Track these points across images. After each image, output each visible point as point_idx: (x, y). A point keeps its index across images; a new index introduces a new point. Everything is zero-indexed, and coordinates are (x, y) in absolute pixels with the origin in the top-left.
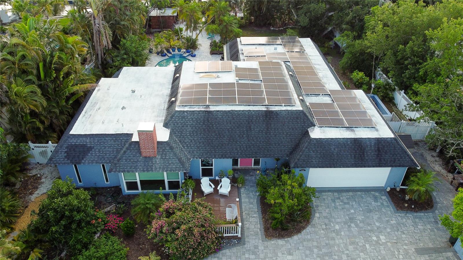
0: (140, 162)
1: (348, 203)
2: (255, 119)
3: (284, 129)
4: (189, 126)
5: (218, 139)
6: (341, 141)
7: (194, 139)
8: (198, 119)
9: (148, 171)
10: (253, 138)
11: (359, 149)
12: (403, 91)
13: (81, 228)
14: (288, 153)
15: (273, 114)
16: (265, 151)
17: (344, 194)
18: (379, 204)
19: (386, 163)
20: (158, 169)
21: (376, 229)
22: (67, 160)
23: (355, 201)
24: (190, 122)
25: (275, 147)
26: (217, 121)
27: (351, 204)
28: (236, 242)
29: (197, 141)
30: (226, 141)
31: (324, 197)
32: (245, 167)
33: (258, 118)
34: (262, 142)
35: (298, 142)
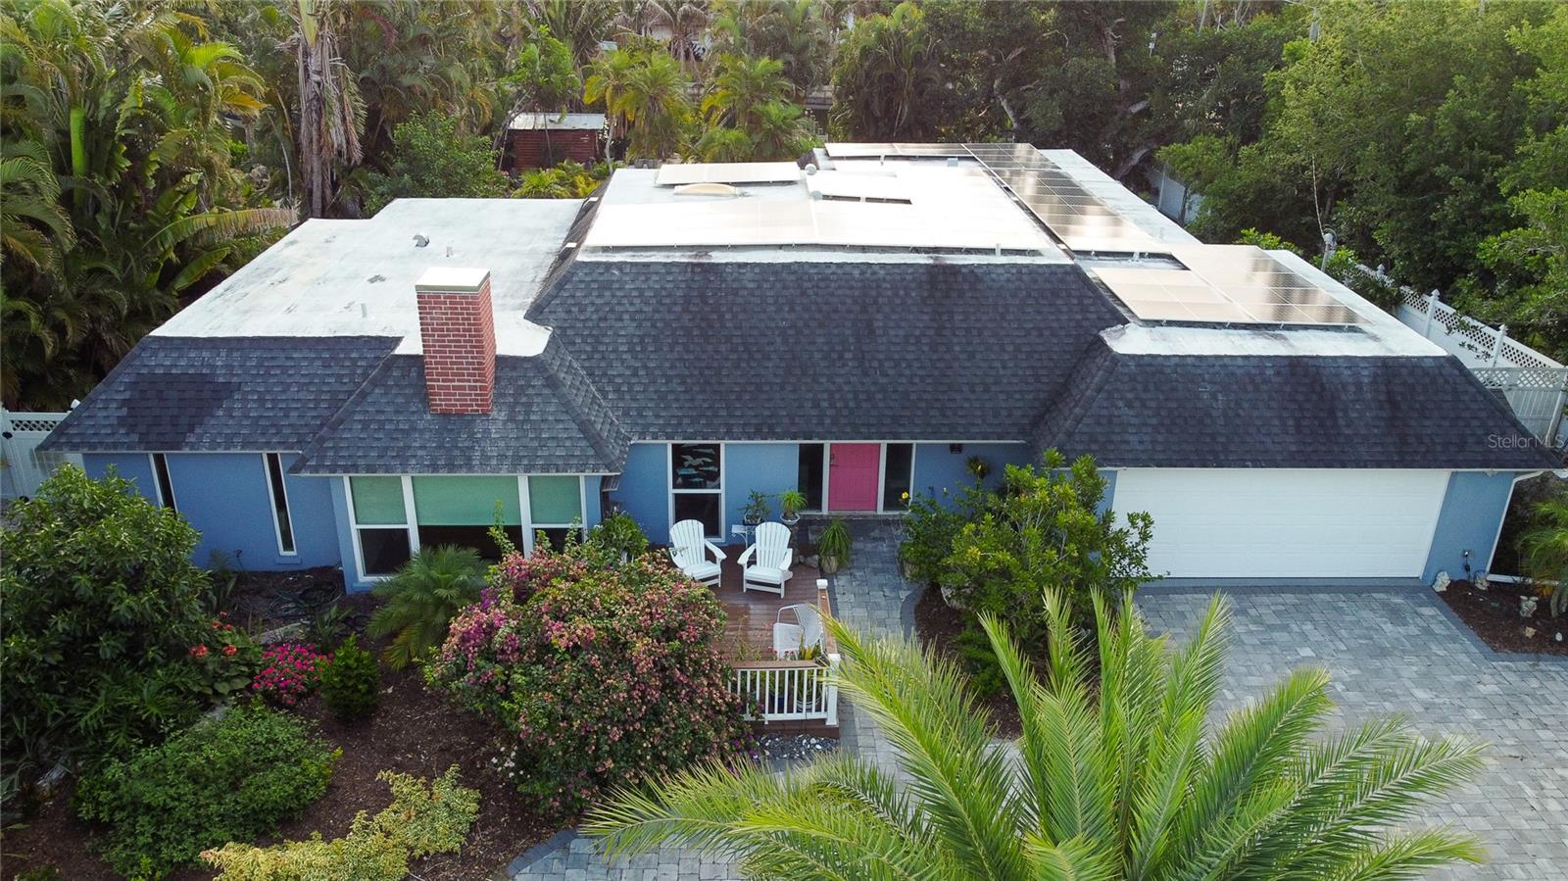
0: (422, 432)
1: (1285, 628)
2: (889, 293)
3: (1003, 333)
4: (626, 317)
5: (743, 365)
6: (1239, 367)
7: (645, 367)
8: (664, 293)
9: (451, 467)
10: (881, 365)
11: (1314, 397)
12: (1435, 292)
13: (140, 670)
14: (1026, 421)
15: (960, 278)
16: (932, 412)
17: (1265, 599)
18: (1413, 630)
19: (1427, 451)
20: (494, 462)
21: (1419, 709)
22: (127, 434)
23: (1312, 620)
24: (632, 304)
25: (972, 397)
26: (740, 300)
27: (1296, 629)
28: (818, 747)
29: (658, 372)
30: (775, 375)
31: (1180, 608)
32: (848, 513)
33: (902, 292)
34: (917, 380)
35: (1062, 380)
